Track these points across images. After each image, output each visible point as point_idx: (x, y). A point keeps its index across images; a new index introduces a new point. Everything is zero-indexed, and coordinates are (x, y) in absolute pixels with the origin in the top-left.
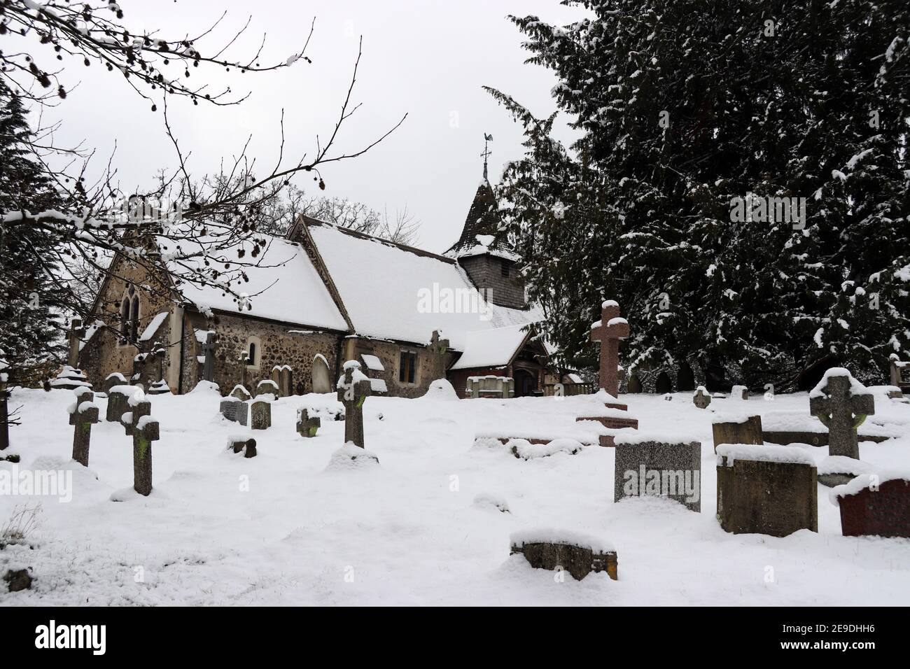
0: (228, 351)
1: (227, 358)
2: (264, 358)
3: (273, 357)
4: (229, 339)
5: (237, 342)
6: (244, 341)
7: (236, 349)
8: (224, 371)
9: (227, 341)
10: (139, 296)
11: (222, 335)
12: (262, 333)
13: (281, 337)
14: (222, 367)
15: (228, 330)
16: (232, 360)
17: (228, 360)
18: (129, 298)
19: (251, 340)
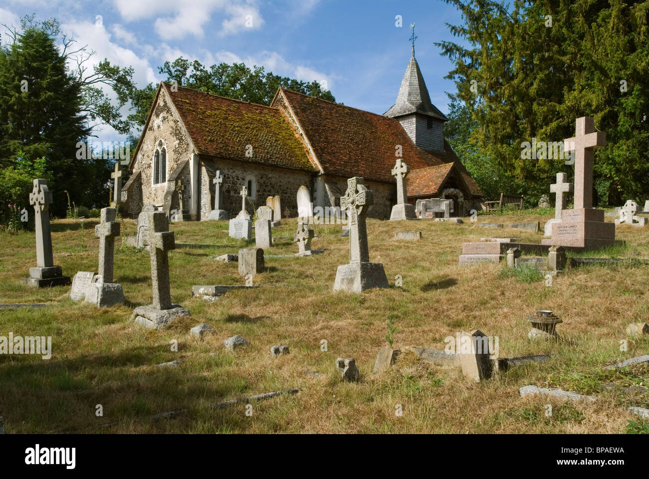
0: (232, 187)
1: (232, 192)
2: (258, 191)
3: (265, 191)
4: (233, 178)
5: (238, 180)
6: (243, 179)
7: (237, 185)
8: (229, 201)
9: (231, 179)
10: (166, 148)
11: (228, 175)
12: (256, 172)
13: (270, 176)
14: (228, 199)
15: (231, 171)
16: (235, 193)
17: (232, 193)
18: (159, 150)
19: (248, 178)
